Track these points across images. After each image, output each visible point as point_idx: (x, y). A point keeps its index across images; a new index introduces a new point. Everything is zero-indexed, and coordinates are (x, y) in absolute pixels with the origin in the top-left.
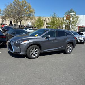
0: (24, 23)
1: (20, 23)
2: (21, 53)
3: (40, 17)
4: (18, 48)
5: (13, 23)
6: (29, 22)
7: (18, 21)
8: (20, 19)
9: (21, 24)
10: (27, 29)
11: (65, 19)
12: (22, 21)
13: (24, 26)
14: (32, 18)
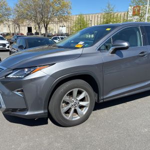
0: (53, 30)
1: (46, 28)
2: (28, 113)
3: (81, 15)
4: (18, 93)
5: (34, 31)
6: (62, 26)
7: (42, 25)
8: (44, 21)
9: (48, 31)
10: (59, 38)
11: (131, 13)
12: (48, 26)
13: (54, 34)
14: (66, 18)
